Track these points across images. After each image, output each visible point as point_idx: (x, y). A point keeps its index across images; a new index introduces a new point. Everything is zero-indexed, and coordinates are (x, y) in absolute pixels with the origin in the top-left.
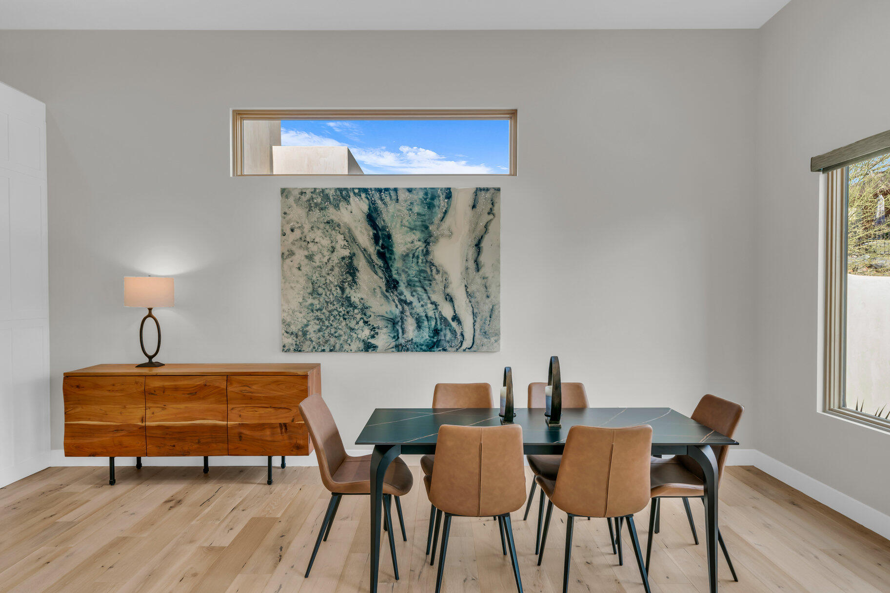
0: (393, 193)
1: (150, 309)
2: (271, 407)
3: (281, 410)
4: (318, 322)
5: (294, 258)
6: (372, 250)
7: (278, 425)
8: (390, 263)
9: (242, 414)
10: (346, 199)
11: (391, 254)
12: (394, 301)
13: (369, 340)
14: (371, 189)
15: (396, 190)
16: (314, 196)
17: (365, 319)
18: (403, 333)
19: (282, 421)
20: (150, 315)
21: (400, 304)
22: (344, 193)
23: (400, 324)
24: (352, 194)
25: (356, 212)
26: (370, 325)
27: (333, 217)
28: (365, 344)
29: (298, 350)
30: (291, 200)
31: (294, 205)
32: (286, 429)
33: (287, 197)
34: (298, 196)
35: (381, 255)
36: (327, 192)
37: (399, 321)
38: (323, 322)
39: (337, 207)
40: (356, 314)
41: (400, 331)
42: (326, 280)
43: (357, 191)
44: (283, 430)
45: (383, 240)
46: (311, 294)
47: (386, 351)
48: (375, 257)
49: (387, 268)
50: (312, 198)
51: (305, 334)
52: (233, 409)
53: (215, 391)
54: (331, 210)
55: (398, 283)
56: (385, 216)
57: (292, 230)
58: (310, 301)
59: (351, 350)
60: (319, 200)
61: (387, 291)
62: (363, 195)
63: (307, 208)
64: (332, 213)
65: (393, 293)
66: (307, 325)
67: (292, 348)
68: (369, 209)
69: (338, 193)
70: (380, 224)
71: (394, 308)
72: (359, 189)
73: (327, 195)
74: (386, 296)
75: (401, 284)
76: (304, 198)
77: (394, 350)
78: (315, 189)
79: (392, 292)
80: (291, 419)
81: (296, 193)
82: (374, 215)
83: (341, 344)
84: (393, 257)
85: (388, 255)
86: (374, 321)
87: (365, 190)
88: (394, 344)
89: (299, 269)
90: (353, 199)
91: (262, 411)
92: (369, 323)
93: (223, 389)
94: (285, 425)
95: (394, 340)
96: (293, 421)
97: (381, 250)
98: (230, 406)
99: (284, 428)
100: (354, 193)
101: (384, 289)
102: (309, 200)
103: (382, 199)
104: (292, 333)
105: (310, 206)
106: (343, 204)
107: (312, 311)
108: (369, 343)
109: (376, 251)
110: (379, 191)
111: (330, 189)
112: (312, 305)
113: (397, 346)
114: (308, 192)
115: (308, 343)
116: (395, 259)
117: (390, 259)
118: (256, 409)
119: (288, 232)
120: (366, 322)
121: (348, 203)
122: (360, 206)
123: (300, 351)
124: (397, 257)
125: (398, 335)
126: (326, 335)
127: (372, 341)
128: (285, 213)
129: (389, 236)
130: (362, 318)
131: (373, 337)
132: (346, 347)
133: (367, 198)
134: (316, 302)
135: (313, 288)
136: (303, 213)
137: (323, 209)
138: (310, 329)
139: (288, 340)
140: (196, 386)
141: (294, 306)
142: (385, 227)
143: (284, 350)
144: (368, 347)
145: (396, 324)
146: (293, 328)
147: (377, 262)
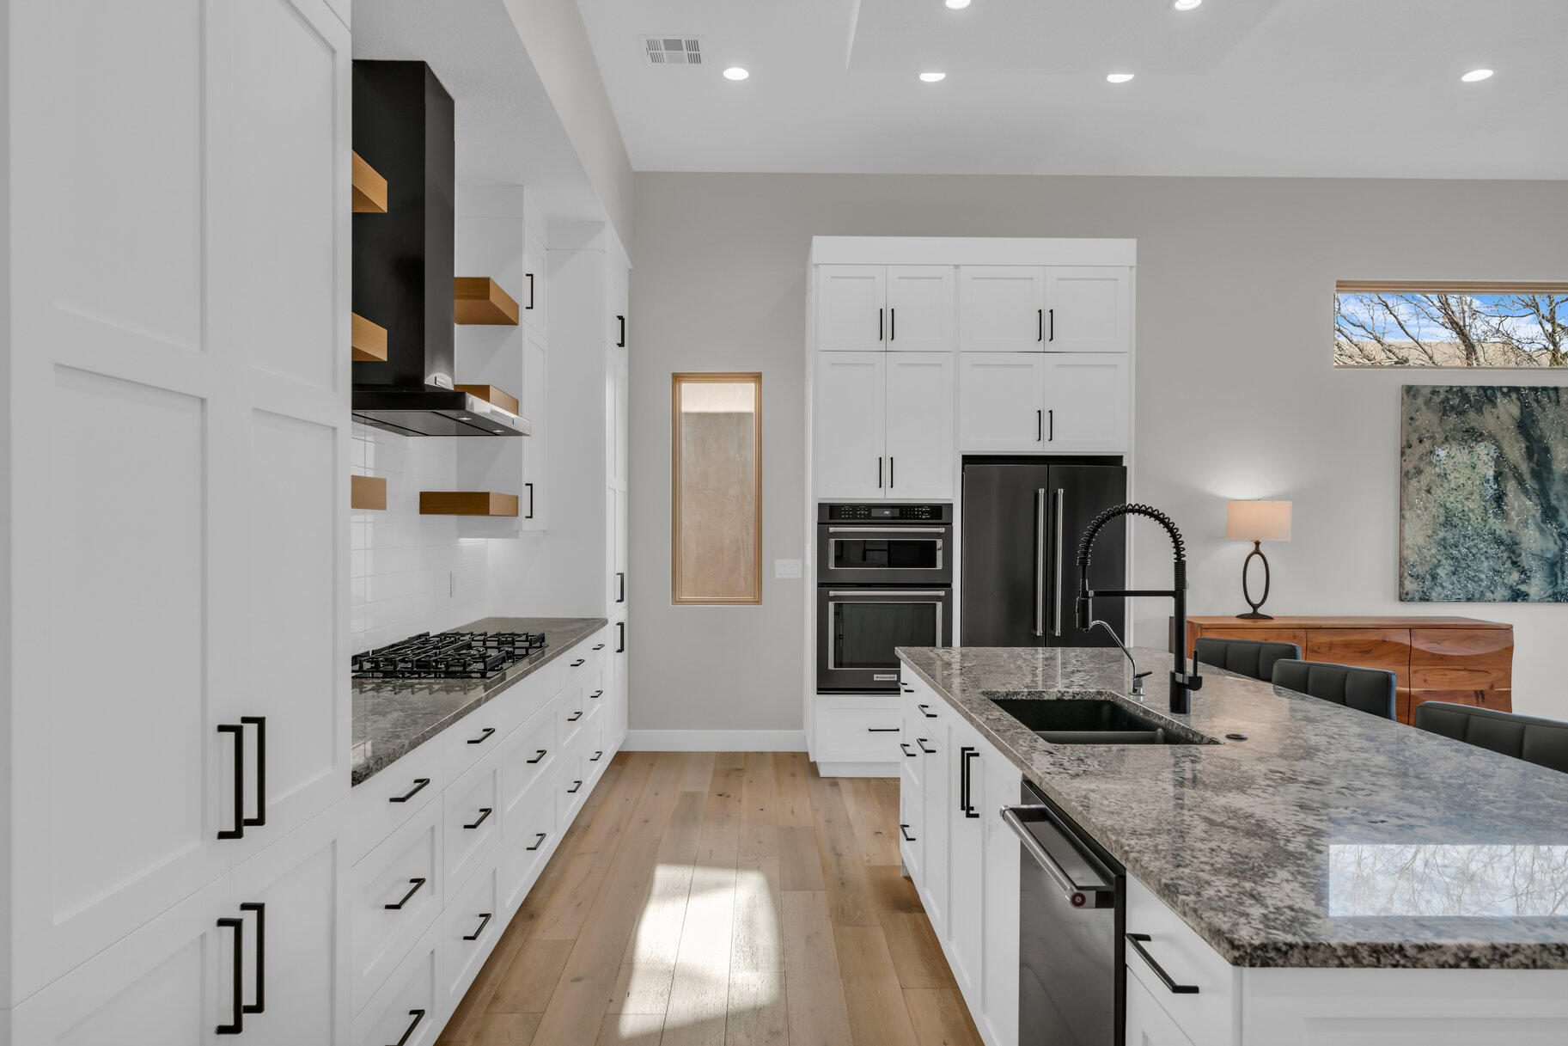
0: (1552, 394)
1: (1257, 544)
2: (1465, 670)
3: (1477, 673)
4: (1452, 563)
5: (1422, 477)
6: (1524, 468)
7: (1473, 694)
8: (1548, 484)
9: (1428, 678)
10: (1492, 401)
11: (1549, 473)
12: (1551, 534)
13: (1519, 587)
14: (1524, 388)
15: (1556, 389)
16: (1450, 396)
17: (1513, 558)
18: (1563, 578)
19: (1478, 688)
20: (1257, 551)
21: (1561, 540)
22: (1489, 392)
23: (1559, 565)
24: (1499, 394)
25: (1505, 418)
26: (1519, 566)
27: (1473, 424)
28: (1512, 591)
29: (1425, 598)
30: (1420, 401)
31: (1424, 409)
32: (1483, 698)
33: (1415, 397)
34: (1429, 396)
35: (1536, 475)
36: (1467, 390)
37: (1558, 562)
38: (1459, 562)
39: (1479, 411)
40: (1502, 552)
41: (1559, 575)
42: (1463, 506)
43: (1505, 390)
44: (1480, 700)
45: (1539, 455)
46: (1444, 525)
47: (1541, 600)
48: (1527, 476)
49: (1543, 494)
50: (1447, 400)
51: (1434, 577)
52: (1415, 672)
53: (1395, 648)
54: (1472, 414)
55: (1557, 511)
56: (1542, 424)
57: (1421, 441)
58: (1441, 534)
59: (1494, 600)
60: (1457, 401)
61: (1544, 522)
62: (1514, 396)
63: (1440, 411)
64: (1473, 419)
65: (1552, 525)
66: (1436, 566)
67: (1417, 596)
68: (1522, 414)
69: (1481, 392)
70: (1536, 433)
71: (1552, 544)
72: (1508, 387)
73: (1467, 394)
74: (1543, 529)
75: (1562, 512)
76: (1437, 399)
77: (1550, 599)
78: (1451, 387)
79: (1550, 523)
80: (1490, 685)
81: (1427, 392)
82: (1528, 422)
83: (1482, 592)
84: (1551, 477)
85: (1544, 475)
86: (1526, 561)
87: (1516, 389)
88: (1550, 592)
89: (1429, 491)
90: (1500, 400)
91: (1453, 674)
92: (1519, 563)
93: (1406, 646)
94: (1482, 693)
95: (1551, 586)
96: (1492, 688)
97: (1537, 468)
98: (1413, 668)
99: (1480, 697)
100: (1503, 393)
101: (1539, 519)
102: (1443, 402)
103: (1537, 401)
104: (1418, 577)
105: (1445, 409)
106: (1487, 409)
107: (1445, 548)
108: (1519, 590)
109: (1529, 469)
110: (1535, 389)
111: (1471, 387)
112: (1444, 539)
113: (1555, 594)
114: (1441, 390)
115: (1439, 589)
116: (1554, 480)
117: (1548, 479)
118: (1446, 672)
119: (1415, 442)
120: (1514, 563)
121: (1494, 405)
122: (1508, 409)
123: (1427, 600)
124: (1556, 478)
125: (1556, 579)
126: (1462, 579)
127: (1523, 588)
128: (1412, 419)
129: (1547, 450)
130: (1509, 558)
131: (1523, 582)
132: (1488, 594)
133: (1519, 400)
134: (1449, 535)
135: (1446, 517)
136: (1435, 419)
137: (1461, 413)
138: (1441, 572)
139: (1410, 586)
140: (1371, 642)
141: (1421, 541)
142: (1541, 438)
143: (1403, 597)
144: (1517, 596)
145: (1553, 565)
146: (1419, 570)
147: (1530, 483)
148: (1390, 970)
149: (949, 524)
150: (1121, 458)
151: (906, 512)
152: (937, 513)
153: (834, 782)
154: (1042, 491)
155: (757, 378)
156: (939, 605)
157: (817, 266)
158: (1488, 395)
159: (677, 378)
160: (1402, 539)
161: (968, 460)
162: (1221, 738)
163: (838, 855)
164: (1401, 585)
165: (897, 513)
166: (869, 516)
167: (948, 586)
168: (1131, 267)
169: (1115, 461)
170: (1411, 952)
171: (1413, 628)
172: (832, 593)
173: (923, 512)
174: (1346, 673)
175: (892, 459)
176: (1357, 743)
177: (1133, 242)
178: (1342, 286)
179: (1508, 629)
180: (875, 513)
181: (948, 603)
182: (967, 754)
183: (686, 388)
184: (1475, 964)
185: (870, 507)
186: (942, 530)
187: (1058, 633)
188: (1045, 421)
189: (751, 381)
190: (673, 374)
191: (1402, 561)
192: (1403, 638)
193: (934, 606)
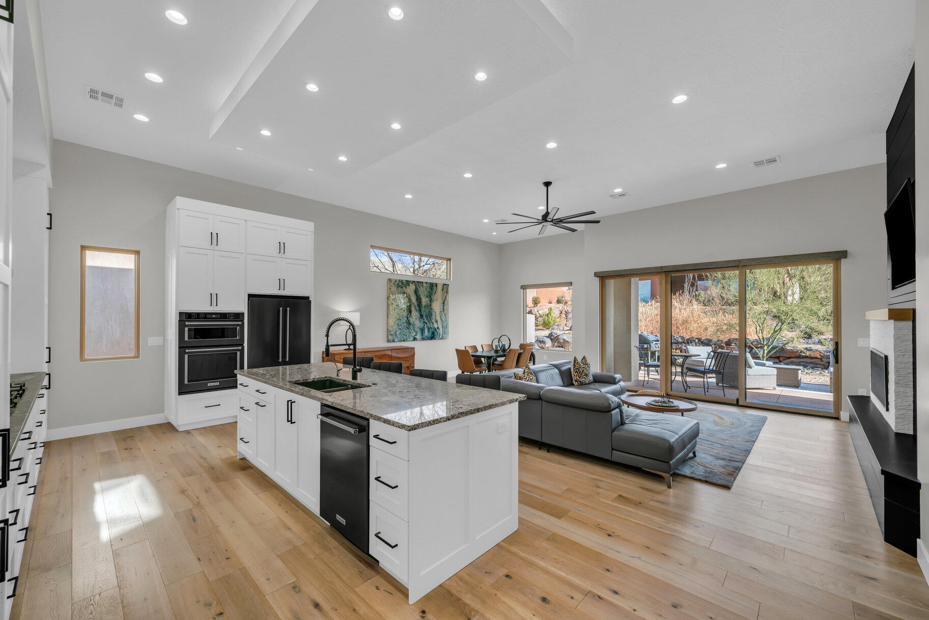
2: (404, 361)
3: (407, 361)
4: (400, 331)
8: (421, 308)
12: (422, 322)
14: (416, 281)
15: (422, 283)
16: (399, 282)
17: (414, 329)
20: (350, 328)
21: (424, 323)
23: (424, 330)
24: (410, 283)
25: (411, 289)
26: (415, 331)
27: (404, 291)
29: (394, 341)
30: (392, 283)
31: (393, 286)
35: (418, 306)
36: (404, 281)
38: (402, 330)
39: (406, 287)
40: (411, 327)
42: (403, 315)
43: (412, 282)
45: (419, 300)
46: (399, 320)
49: (420, 311)
51: (396, 335)
55: (423, 316)
56: (419, 291)
58: (398, 323)
59: (410, 340)
60: (401, 284)
62: (414, 283)
64: (404, 289)
65: (422, 319)
67: (392, 340)
68: (415, 289)
69: (406, 282)
70: (418, 294)
71: (422, 325)
74: (420, 320)
76: (396, 283)
77: (422, 340)
78: (399, 280)
81: (394, 281)
82: (417, 291)
83: (407, 338)
84: (422, 306)
85: (420, 306)
88: (421, 338)
89: (394, 310)
90: (411, 285)
95: (422, 336)
97: (419, 304)
99: (408, 368)
101: (419, 318)
103: (419, 285)
104: (392, 335)
105: (398, 286)
106: (408, 286)
107: (399, 326)
109: (417, 304)
110: (418, 282)
114: (397, 281)
115: (397, 338)
119: (391, 295)
122: (412, 287)
125: (423, 334)
126: (402, 335)
127: (416, 337)
128: (390, 288)
129: (421, 299)
131: (416, 335)
133: (415, 285)
134: (400, 323)
135: (399, 318)
136: (396, 289)
137: (402, 288)
138: (397, 333)
139: (390, 337)
140: (382, 355)
141: (393, 324)
142: (420, 296)
143: (388, 341)
144: (415, 339)
145: (422, 330)
146: (392, 333)
147: (417, 308)
148: (436, 425)
149: (242, 321)
150: (309, 297)
151: (224, 316)
152: (238, 316)
153: (188, 432)
154: (281, 309)
155: (137, 253)
156: (238, 353)
157: (178, 209)
158: (408, 282)
159: (83, 248)
160: (388, 324)
161: (250, 296)
162: (371, 384)
163: (205, 459)
164: (388, 337)
165: (219, 316)
166: (206, 316)
167: (242, 345)
168: (312, 232)
169: (306, 299)
170: (439, 420)
171: (392, 349)
172: (187, 351)
173: (231, 316)
174: (391, 364)
175: (217, 294)
176: (403, 381)
177: (312, 224)
178: (372, 247)
179: (413, 349)
180: (208, 316)
181: (242, 351)
182: (290, 403)
183: (88, 253)
184: (449, 420)
185: (206, 314)
186: (240, 323)
187: (287, 360)
188: (281, 283)
189: (133, 254)
190: (81, 246)
191: (388, 330)
192: (389, 353)
193: (236, 353)
